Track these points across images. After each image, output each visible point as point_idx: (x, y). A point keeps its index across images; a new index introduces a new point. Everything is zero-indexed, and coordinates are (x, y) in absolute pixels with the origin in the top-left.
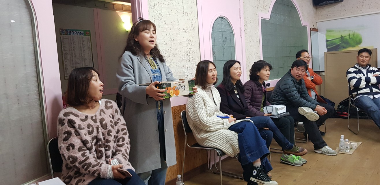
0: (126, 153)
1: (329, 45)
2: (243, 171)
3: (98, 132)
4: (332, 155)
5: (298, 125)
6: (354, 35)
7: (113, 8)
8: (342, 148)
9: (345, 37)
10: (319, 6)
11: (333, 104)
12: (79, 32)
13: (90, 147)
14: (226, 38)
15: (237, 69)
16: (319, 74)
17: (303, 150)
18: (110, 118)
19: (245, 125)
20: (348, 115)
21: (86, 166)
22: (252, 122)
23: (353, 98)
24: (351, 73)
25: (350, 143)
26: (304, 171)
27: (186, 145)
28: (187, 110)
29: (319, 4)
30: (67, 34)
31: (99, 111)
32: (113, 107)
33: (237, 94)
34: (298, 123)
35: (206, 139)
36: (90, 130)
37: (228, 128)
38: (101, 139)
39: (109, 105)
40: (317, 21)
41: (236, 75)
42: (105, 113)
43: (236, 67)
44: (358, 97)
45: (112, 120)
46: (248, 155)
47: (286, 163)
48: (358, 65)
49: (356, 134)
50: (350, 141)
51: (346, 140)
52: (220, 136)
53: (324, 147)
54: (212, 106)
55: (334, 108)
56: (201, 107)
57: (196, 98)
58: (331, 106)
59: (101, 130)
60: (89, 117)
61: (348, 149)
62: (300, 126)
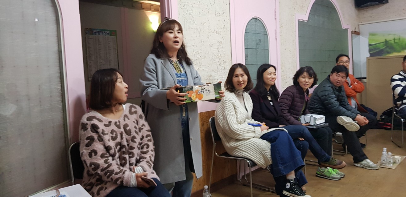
0: (151, 160)
1: (372, 49)
2: (275, 184)
3: (122, 138)
4: (373, 169)
5: (336, 136)
6: (399, 39)
7: (141, 7)
8: (384, 161)
9: (390, 42)
10: (362, 7)
11: (375, 114)
12: (104, 32)
13: (114, 153)
14: (260, 40)
15: (271, 74)
16: (360, 81)
17: (341, 163)
18: (134, 124)
19: (278, 135)
20: (391, 126)
21: (108, 174)
22: (286, 131)
23: (398, 108)
24: (395, 80)
25: (393, 156)
26: (342, 186)
27: (215, 153)
28: (216, 117)
29: (362, 5)
30: (93, 34)
31: (123, 116)
32: (138, 113)
33: (271, 101)
34: (336, 133)
35: (236, 148)
36: (114, 135)
37: (260, 136)
38: (125, 145)
39: (133, 110)
40: (359, 24)
41: (269, 80)
42: (129, 119)
43: (270, 72)
44: (403, 106)
45: (136, 125)
46: (281, 167)
47: (322, 176)
48: (403, 72)
49: (400, 147)
50: (393, 155)
51: (389, 153)
52: (251, 145)
53: (364, 161)
54: (243, 113)
55: (376, 118)
56: (231, 113)
57: (227, 103)
58: (373, 116)
59: (125, 135)
60: (112, 122)
61: (391, 163)
62: (339, 137)
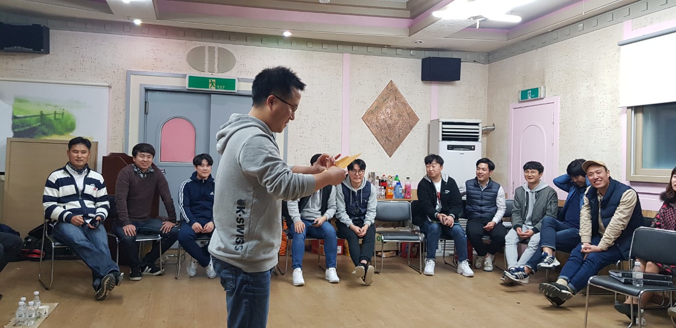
1: (18, 126)
6: (63, 114)
9: (48, 116)
10: (4, 51)
29: (5, 48)
49: (47, 289)
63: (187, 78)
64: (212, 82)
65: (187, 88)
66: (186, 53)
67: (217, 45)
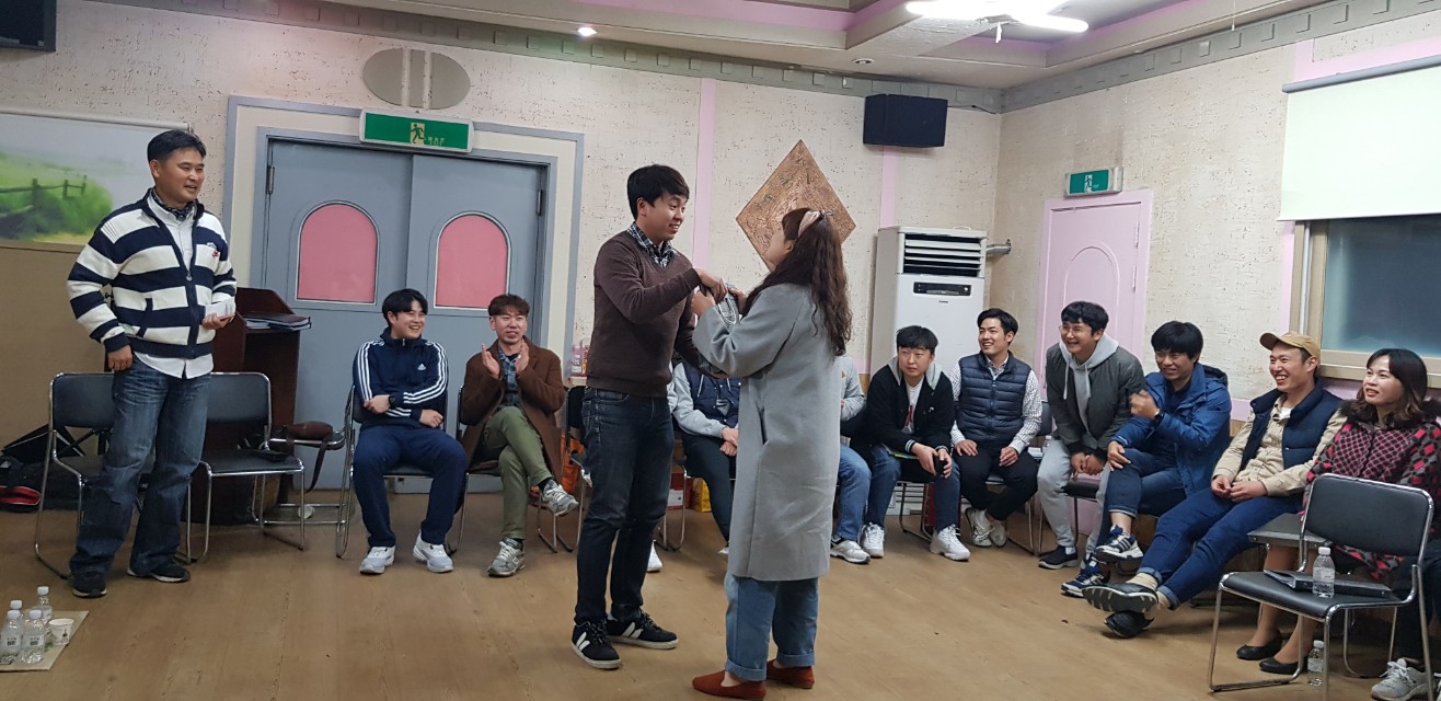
6: (83, 187)
9: (49, 191)
63: (363, 116)
64: (417, 130)
65: (362, 138)
66: (362, 63)
67: (429, 48)
